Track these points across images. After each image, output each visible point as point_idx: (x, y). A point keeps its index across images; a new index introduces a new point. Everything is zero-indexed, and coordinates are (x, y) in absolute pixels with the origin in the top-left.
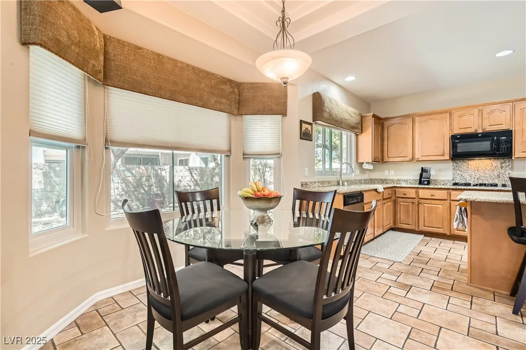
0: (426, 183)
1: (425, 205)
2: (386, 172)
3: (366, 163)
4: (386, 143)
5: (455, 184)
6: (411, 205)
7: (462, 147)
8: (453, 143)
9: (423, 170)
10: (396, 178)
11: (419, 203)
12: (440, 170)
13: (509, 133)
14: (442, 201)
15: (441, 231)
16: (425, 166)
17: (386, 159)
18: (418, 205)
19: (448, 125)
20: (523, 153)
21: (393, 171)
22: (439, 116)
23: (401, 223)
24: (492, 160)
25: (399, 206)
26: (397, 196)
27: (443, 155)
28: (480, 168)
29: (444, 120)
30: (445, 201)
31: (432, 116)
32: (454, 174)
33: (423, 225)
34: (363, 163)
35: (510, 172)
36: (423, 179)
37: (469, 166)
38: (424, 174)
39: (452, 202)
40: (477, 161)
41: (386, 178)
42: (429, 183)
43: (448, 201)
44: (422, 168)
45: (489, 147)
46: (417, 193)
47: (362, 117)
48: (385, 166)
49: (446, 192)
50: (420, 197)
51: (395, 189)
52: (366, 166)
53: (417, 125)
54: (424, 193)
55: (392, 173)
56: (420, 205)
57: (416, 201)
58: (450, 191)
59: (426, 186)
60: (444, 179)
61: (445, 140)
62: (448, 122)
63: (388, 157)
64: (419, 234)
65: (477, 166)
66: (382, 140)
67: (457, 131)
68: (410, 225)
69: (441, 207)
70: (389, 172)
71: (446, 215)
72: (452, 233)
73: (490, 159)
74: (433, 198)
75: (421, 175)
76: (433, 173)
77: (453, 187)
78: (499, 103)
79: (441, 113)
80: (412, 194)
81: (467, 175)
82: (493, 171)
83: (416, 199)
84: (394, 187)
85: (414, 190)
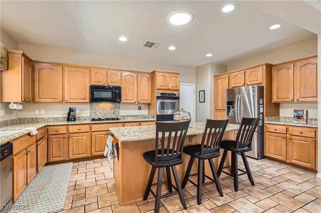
0: (73, 119)
1: (74, 138)
2: (37, 112)
3: (14, 103)
4: (37, 84)
5: (93, 120)
6: (62, 140)
7: (97, 94)
8: (92, 90)
9: (71, 110)
10: (46, 116)
11: (69, 137)
12: (82, 110)
13: (119, 88)
14: (86, 133)
15: (85, 155)
16: (72, 106)
17: (37, 99)
18: (68, 139)
19: (88, 78)
20: (125, 101)
21: (44, 110)
22: (82, 70)
23: (53, 157)
24: (111, 103)
25: (51, 143)
26: (49, 134)
27: (85, 99)
28: (105, 108)
29: (86, 74)
30: (88, 133)
31: (78, 69)
32: (91, 112)
33: (72, 155)
34: (10, 103)
35: (119, 111)
36: (70, 117)
37: (100, 107)
38: (72, 113)
39: (92, 133)
40: (104, 104)
41: (36, 117)
42: (75, 120)
43: (90, 132)
44: (70, 108)
45: (111, 96)
46: (68, 129)
47: (8, 53)
48: (36, 106)
49: (88, 126)
50: (70, 132)
51: (47, 127)
52: (13, 106)
53: (66, 73)
54: (72, 129)
55: (43, 112)
56: (70, 139)
57: (66, 136)
58: (91, 125)
59: (73, 123)
60: (84, 116)
61: (86, 88)
62: (88, 75)
63: (39, 98)
64: (69, 162)
65: (104, 107)
66: (33, 81)
67: (94, 83)
68: (61, 157)
69: (85, 138)
70: (40, 111)
71: (89, 143)
72: (92, 155)
73: (110, 103)
74: (80, 131)
75: (69, 114)
76: (77, 112)
77: (93, 122)
78: (115, 70)
79: (83, 68)
80: (63, 130)
81: (98, 112)
82: (111, 110)
83: (67, 135)
84: (46, 126)
85: (65, 127)
